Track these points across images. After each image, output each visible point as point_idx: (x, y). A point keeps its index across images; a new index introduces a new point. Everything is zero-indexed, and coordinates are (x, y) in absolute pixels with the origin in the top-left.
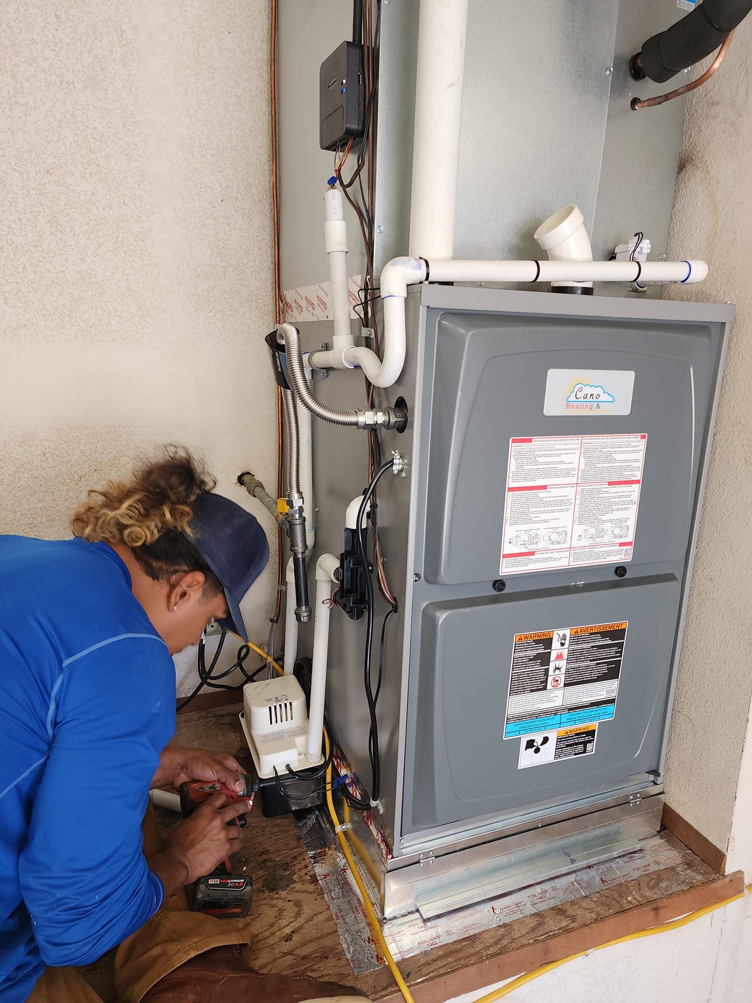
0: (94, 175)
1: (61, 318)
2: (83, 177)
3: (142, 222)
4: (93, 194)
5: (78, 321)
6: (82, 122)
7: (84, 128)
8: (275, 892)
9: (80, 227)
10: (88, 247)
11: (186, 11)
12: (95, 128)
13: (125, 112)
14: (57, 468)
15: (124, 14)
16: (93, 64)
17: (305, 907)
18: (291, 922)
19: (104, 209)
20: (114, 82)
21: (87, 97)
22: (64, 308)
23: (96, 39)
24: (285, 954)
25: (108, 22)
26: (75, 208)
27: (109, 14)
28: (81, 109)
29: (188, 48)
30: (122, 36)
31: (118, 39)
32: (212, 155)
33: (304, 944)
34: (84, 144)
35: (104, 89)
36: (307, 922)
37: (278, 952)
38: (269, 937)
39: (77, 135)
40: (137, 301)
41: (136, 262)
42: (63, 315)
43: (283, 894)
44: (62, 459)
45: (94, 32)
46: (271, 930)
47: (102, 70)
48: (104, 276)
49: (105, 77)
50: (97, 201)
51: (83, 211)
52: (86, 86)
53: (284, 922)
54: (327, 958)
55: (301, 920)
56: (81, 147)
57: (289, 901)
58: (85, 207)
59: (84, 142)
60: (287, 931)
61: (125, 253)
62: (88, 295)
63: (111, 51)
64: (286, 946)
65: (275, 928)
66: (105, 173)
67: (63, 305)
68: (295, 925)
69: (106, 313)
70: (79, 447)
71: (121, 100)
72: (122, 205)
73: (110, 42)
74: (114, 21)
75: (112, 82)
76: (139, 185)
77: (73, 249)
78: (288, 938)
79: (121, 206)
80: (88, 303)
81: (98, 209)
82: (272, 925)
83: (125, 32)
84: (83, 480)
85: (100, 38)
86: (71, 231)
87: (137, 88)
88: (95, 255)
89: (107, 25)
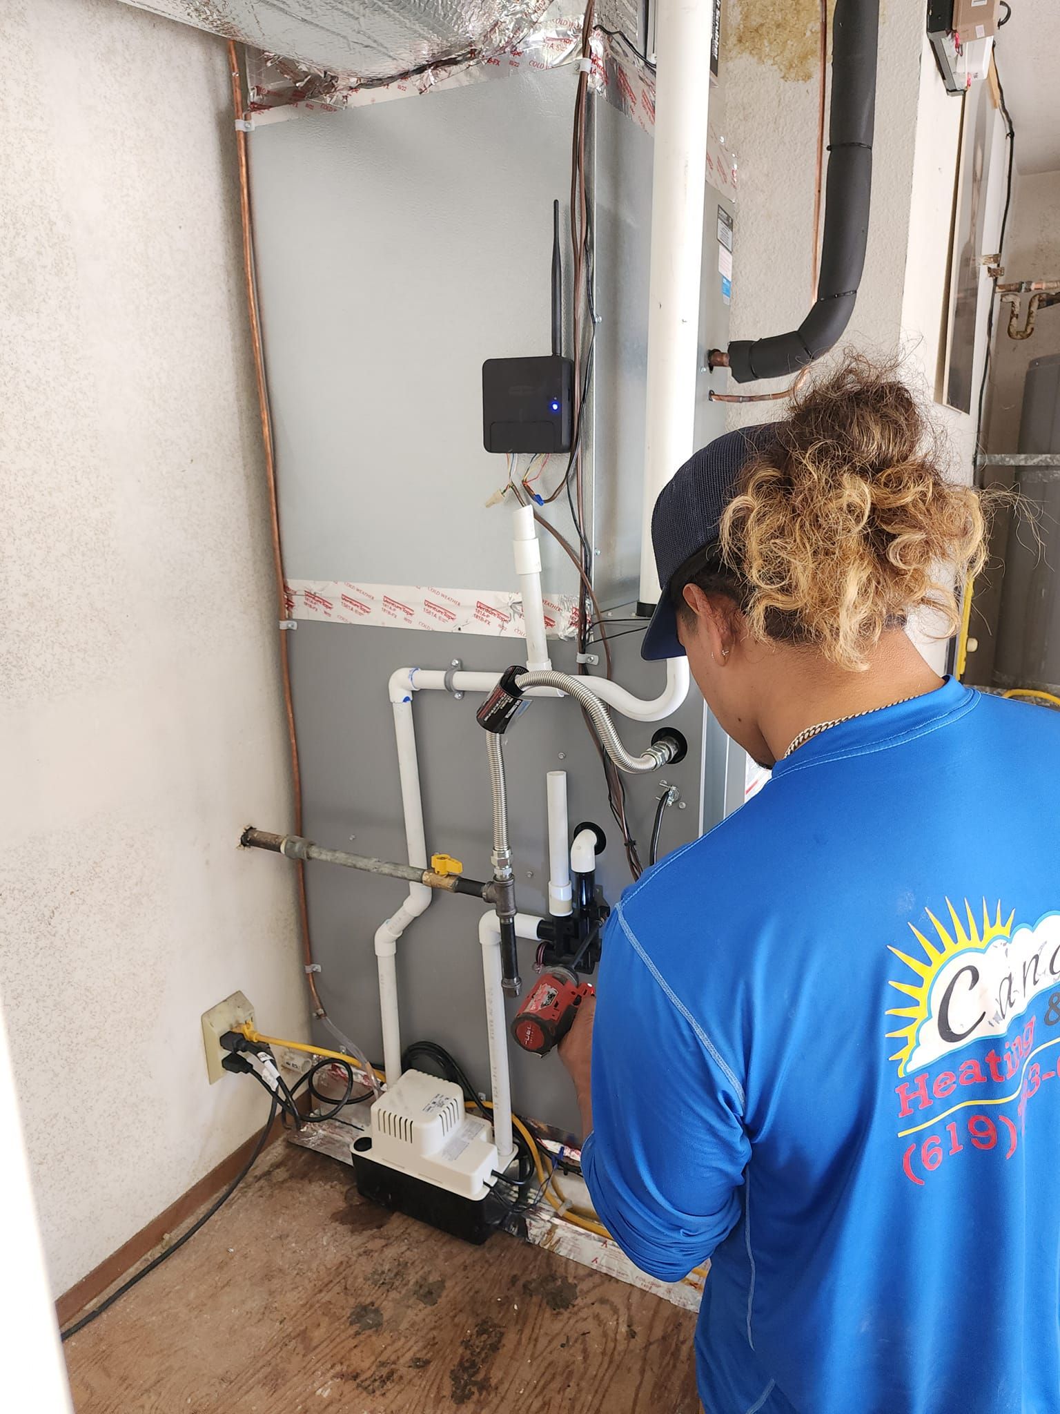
0: (33, 444)
1: (7, 672)
2: (18, 448)
3: (101, 505)
4: (35, 472)
5: (30, 671)
6: (10, 363)
7: (13, 372)
8: (570, 1307)
9: (22, 525)
10: (35, 555)
11: (128, 195)
12: (28, 372)
13: (66, 345)
14: (20, 909)
15: (51, 197)
16: (17, 273)
17: (612, 1299)
18: (617, 1320)
19: (50, 494)
20: (47, 300)
21: (14, 324)
22: (8, 656)
23: (18, 234)
24: (646, 1348)
25: (31, 209)
26: (12, 498)
27: (31, 196)
28: (7, 342)
29: (135, 249)
30: (51, 229)
31: (47, 234)
32: (175, 399)
33: (651, 1328)
34: (16, 397)
35: (34, 310)
36: (629, 1309)
37: (638, 1351)
38: (615, 1346)
39: (5, 384)
40: (104, 622)
41: (98, 565)
42: (9, 666)
43: (579, 1301)
44: (25, 894)
45: (14, 224)
46: (609, 1339)
47: (30, 281)
48: (59, 594)
49: (34, 293)
50: (41, 482)
51: (23, 501)
52: (10, 307)
53: (612, 1323)
54: (680, 1324)
55: (623, 1311)
56: (12, 403)
57: (593, 1304)
58: (25, 494)
59: (15, 395)
60: (623, 1329)
61: (83, 555)
62: (40, 627)
63: (40, 253)
64: (639, 1341)
65: (611, 1334)
66: (48, 439)
67: (9, 652)
68: (623, 1319)
69: (66, 650)
70: (46, 866)
71: (59, 328)
72: (74, 484)
73: (36, 239)
74: (40, 206)
75: (44, 301)
76: (92, 451)
77: (15, 562)
78: (632, 1334)
79: (73, 486)
80: (41, 642)
81: (43, 495)
82: (605, 1335)
83: (55, 223)
84: (56, 914)
85: (23, 233)
86: (9, 534)
87: (78, 307)
88: (44, 565)
89: (30, 213)
